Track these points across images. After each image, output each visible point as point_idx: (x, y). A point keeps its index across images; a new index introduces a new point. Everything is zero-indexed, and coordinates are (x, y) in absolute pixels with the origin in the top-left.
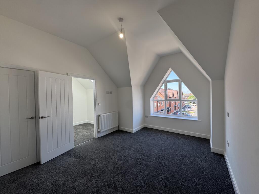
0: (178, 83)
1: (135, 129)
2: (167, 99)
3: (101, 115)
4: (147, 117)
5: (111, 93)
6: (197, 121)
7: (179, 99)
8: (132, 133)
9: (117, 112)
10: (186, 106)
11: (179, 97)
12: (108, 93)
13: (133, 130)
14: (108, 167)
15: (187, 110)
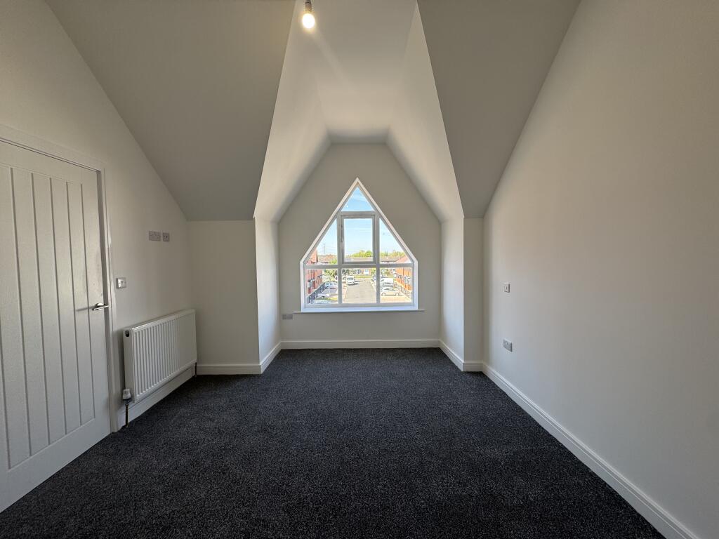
0: (370, 221)
1: (264, 359)
2: (343, 262)
3: (135, 329)
4: (290, 317)
5: (166, 237)
6: (416, 311)
7: (374, 262)
8: (259, 376)
9: (193, 311)
10: (326, 286)
11: (374, 259)
12: (154, 236)
13: (261, 364)
14: (264, 521)
15: (328, 295)
